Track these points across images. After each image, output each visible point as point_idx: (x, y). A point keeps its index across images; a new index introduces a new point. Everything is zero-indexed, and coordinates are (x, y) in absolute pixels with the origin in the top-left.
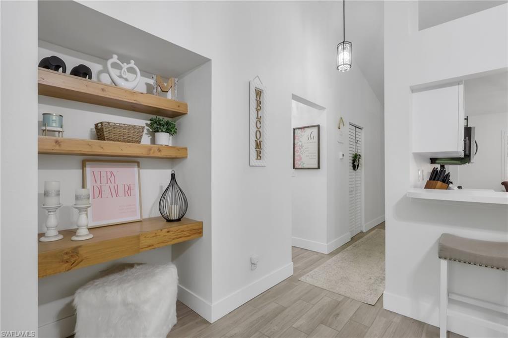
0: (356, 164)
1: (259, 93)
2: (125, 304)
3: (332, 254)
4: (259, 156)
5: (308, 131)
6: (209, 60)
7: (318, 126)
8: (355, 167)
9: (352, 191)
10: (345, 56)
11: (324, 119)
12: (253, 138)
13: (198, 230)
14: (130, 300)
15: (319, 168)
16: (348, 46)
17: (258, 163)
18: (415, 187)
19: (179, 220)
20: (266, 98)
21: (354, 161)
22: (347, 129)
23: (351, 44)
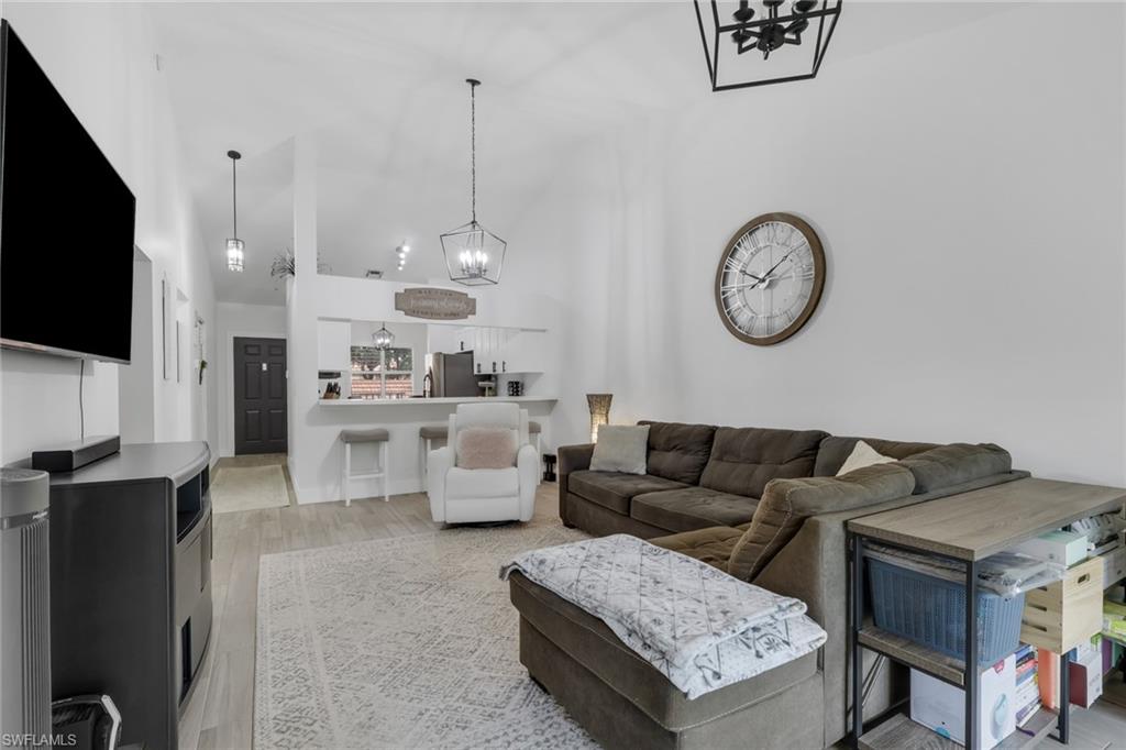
7: (177, 323)
10: (236, 254)
15: (179, 380)
21: (201, 371)
23: (243, 243)
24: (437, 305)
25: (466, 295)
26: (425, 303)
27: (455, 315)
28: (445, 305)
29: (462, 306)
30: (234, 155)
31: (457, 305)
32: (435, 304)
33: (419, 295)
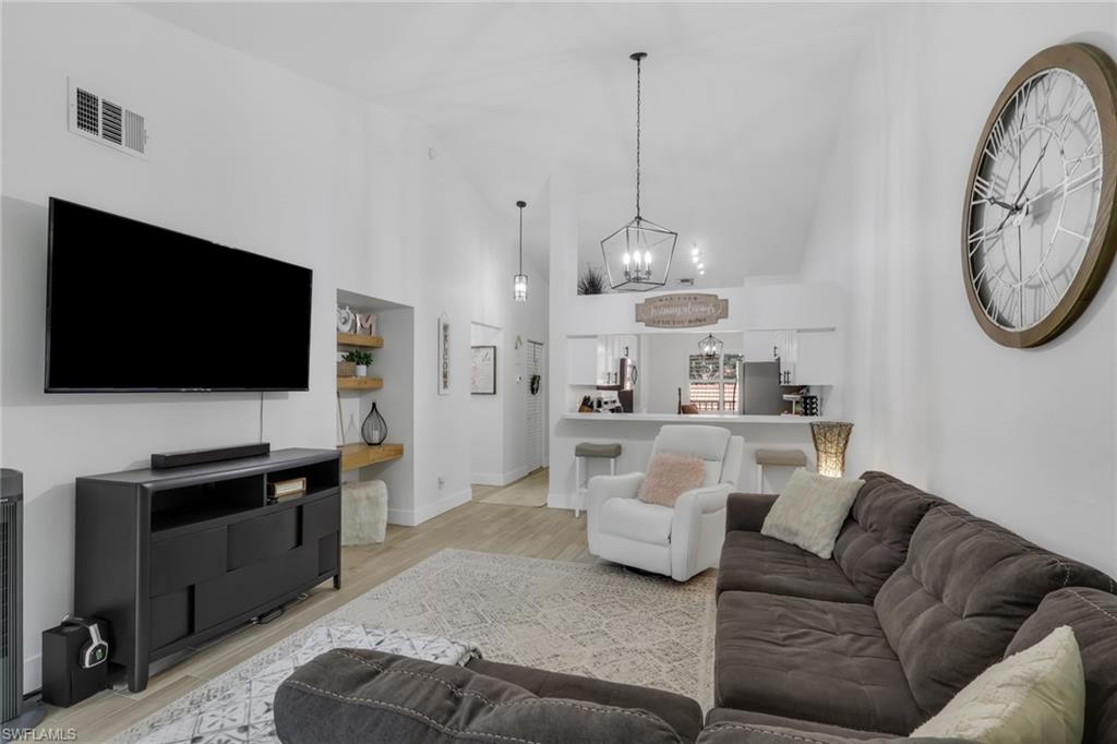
0: (535, 386)
1: (446, 328)
2: (368, 498)
3: (507, 486)
4: (445, 386)
5: (483, 351)
6: (412, 308)
7: (495, 347)
8: (534, 390)
9: (529, 419)
10: (521, 287)
11: (500, 341)
12: (442, 370)
13: (399, 451)
14: (372, 494)
15: (495, 393)
16: (524, 279)
17: (446, 391)
18: (572, 411)
19: (379, 444)
20: (452, 332)
21: (533, 384)
22: (525, 348)
23: (527, 277)
24: (679, 313)
25: (716, 296)
26: (666, 311)
27: (700, 321)
28: (689, 311)
29: (708, 310)
30: (521, 204)
31: (703, 309)
32: (677, 312)
33: (659, 303)
